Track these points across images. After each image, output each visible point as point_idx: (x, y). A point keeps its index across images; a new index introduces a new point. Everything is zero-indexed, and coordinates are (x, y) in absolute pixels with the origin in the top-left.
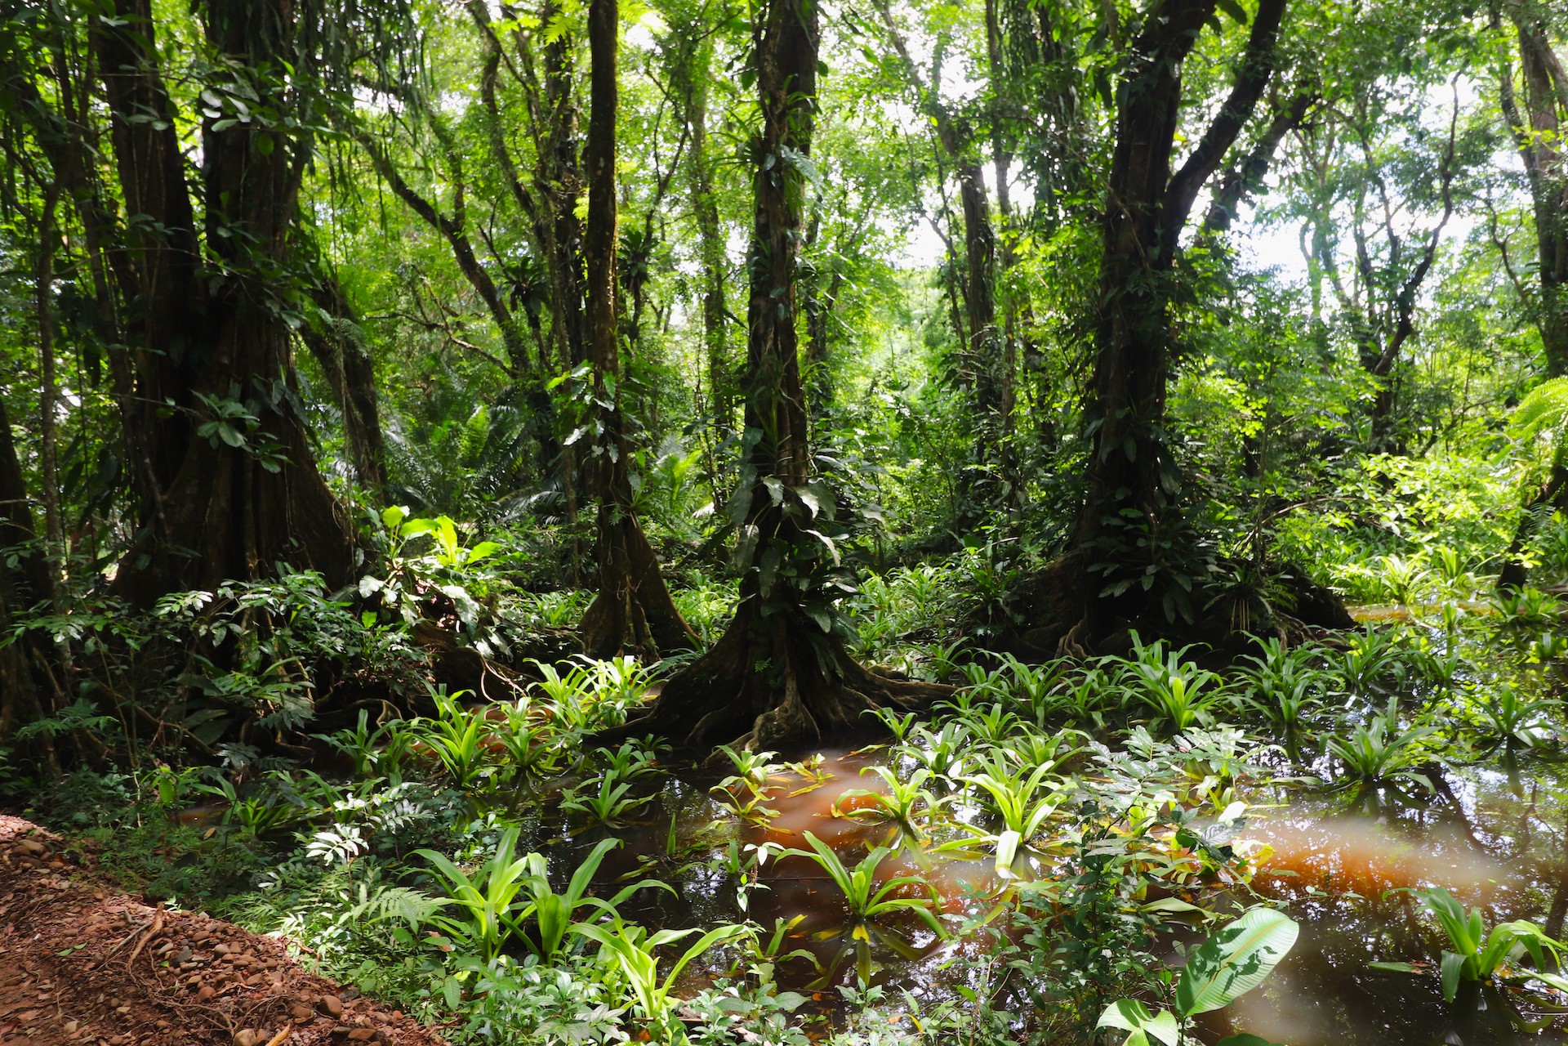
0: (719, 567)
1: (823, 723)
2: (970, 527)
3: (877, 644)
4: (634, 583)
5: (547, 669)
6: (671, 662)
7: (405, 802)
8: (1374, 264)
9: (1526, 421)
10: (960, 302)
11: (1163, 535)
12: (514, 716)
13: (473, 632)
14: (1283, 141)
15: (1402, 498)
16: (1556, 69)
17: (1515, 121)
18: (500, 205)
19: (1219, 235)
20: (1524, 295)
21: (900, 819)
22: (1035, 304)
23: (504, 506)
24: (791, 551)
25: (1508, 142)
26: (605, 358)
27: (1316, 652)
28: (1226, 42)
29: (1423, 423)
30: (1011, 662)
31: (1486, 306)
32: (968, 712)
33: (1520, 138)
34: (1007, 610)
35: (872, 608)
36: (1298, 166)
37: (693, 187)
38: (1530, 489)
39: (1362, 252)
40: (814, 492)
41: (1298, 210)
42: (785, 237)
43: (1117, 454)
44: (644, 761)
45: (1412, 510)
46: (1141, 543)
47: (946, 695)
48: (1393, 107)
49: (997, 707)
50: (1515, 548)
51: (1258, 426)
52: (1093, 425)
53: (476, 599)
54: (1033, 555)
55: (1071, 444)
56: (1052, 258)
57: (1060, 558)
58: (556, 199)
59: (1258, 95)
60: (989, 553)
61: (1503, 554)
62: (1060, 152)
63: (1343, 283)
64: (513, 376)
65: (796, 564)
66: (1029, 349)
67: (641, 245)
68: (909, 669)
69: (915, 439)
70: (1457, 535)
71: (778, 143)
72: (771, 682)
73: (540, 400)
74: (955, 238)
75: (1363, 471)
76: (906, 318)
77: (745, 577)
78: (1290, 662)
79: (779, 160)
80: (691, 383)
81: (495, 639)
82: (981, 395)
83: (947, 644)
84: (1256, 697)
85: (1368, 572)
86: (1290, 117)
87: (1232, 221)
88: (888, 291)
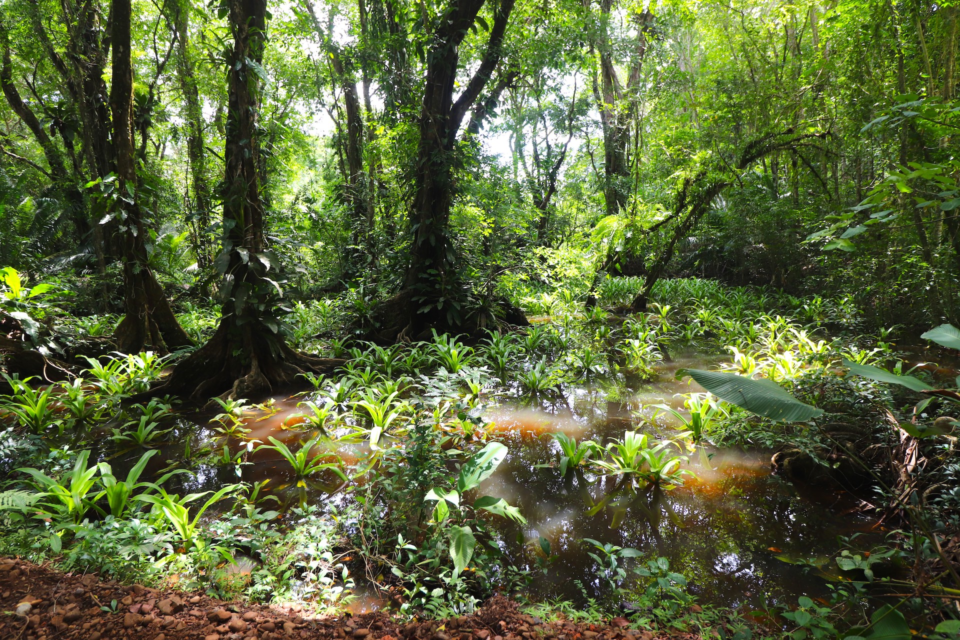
0: (202, 300)
1: (273, 382)
2: (350, 278)
3: (302, 340)
4: (150, 308)
5: (92, 361)
6: (179, 354)
7: (10, 440)
8: (541, 157)
9: (598, 234)
10: (344, 157)
11: (447, 283)
12: (71, 390)
13: (36, 341)
14: (503, 92)
15: (549, 267)
16: (614, 76)
17: (598, 98)
18: (40, 66)
19: (474, 135)
20: (599, 177)
21: (319, 427)
22: (384, 162)
23: (51, 262)
24: (254, 289)
25: (595, 107)
26: (127, 172)
27: (513, 336)
28: (478, 38)
29: (559, 234)
30: (374, 346)
31: (584, 181)
32: (353, 372)
33: (600, 105)
34: (372, 321)
35: (298, 321)
36: (509, 106)
37: (180, 72)
38: (599, 264)
39: (535, 151)
40: (267, 256)
41: (510, 127)
42: (248, 111)
43: (426, 242)
44: (165, 409)
45: (553, 272)
46: (437, 286)
47: (341, 364)
48: (550, 82)
49: (368, 369)
50: (592, 290)
51: (490, 231)
52: (415, 227)
53: (37, 320)
54: (384, 293)
55: (403, 237)
56: (393, 138)
57: (398, 293)
58: (85, 68)
59: (493, 69)
60: (362, 291)
61: (587, 293)
62: (399, 83)
63: (527, 165)
64: (54, 179)
65: (256, 296)
66: (381, 186)
67: (148, 103)
68: (320, 353)
69: (320, 231)
70: (571, 284)
71: (243, 56)
72: (243, 362)
73: (74, 196)
74: (341, 122)
75: (534, 254)
76: (313, 163)
77: (226, 304)
78: (503, 341)
79: (244, 65)
80: (181, 191)
81: (52, 345)
82: (356, 208)
83: (340, 339)
84: (488, 358)
85: (535, 301)
86: (507, 81)
87: (480, 129)
88: (303, 147)
